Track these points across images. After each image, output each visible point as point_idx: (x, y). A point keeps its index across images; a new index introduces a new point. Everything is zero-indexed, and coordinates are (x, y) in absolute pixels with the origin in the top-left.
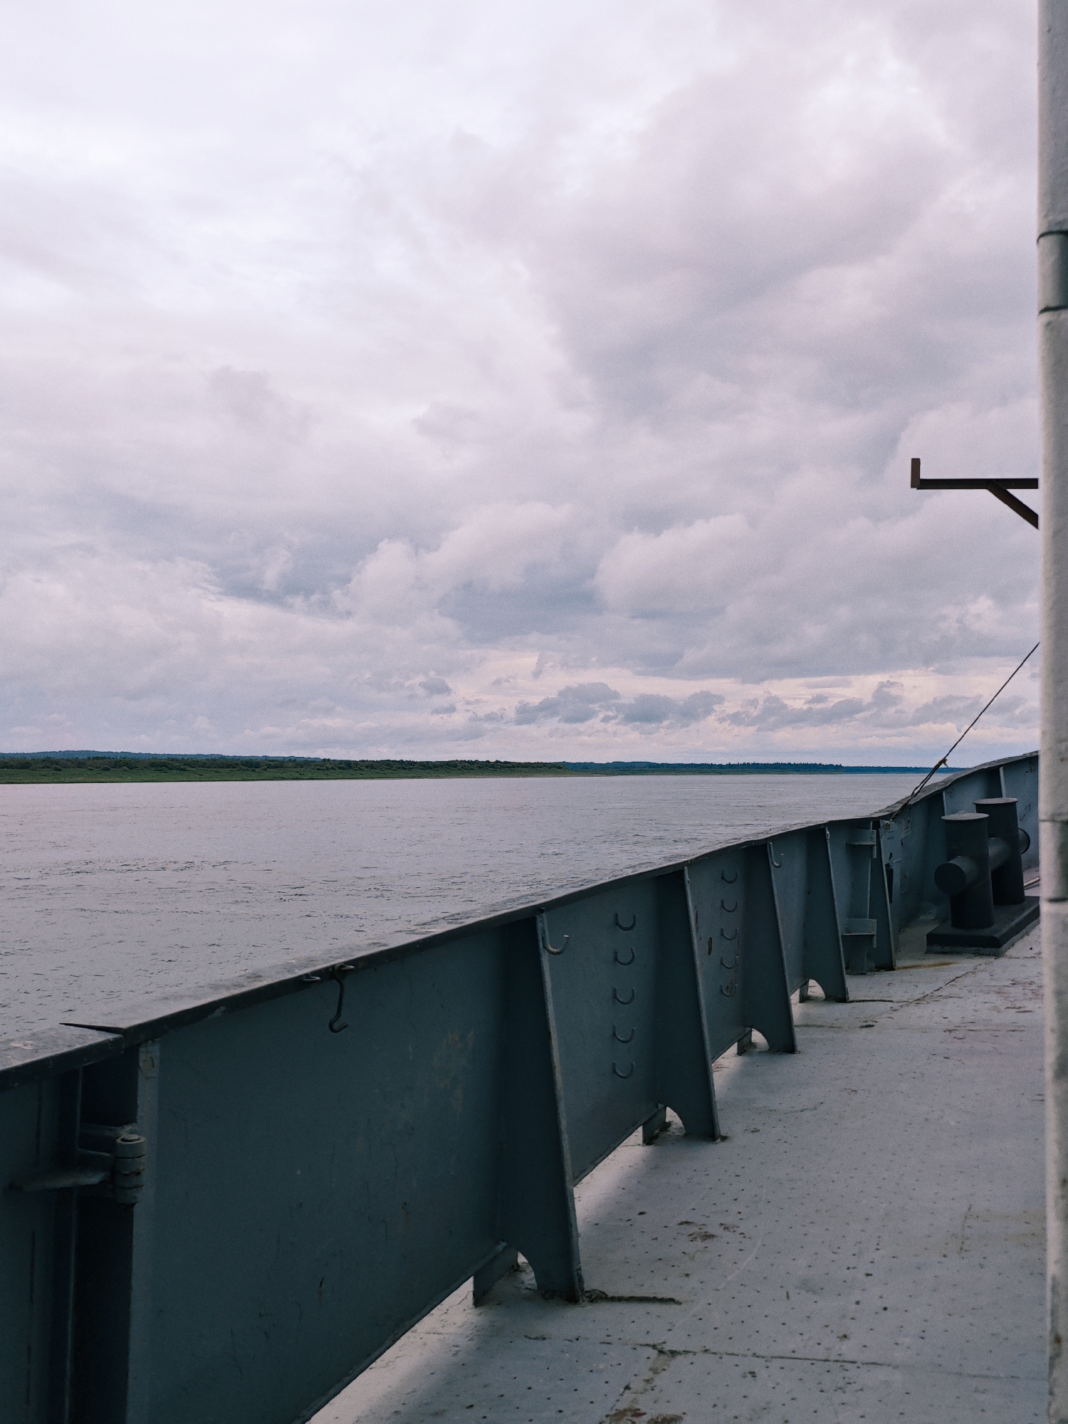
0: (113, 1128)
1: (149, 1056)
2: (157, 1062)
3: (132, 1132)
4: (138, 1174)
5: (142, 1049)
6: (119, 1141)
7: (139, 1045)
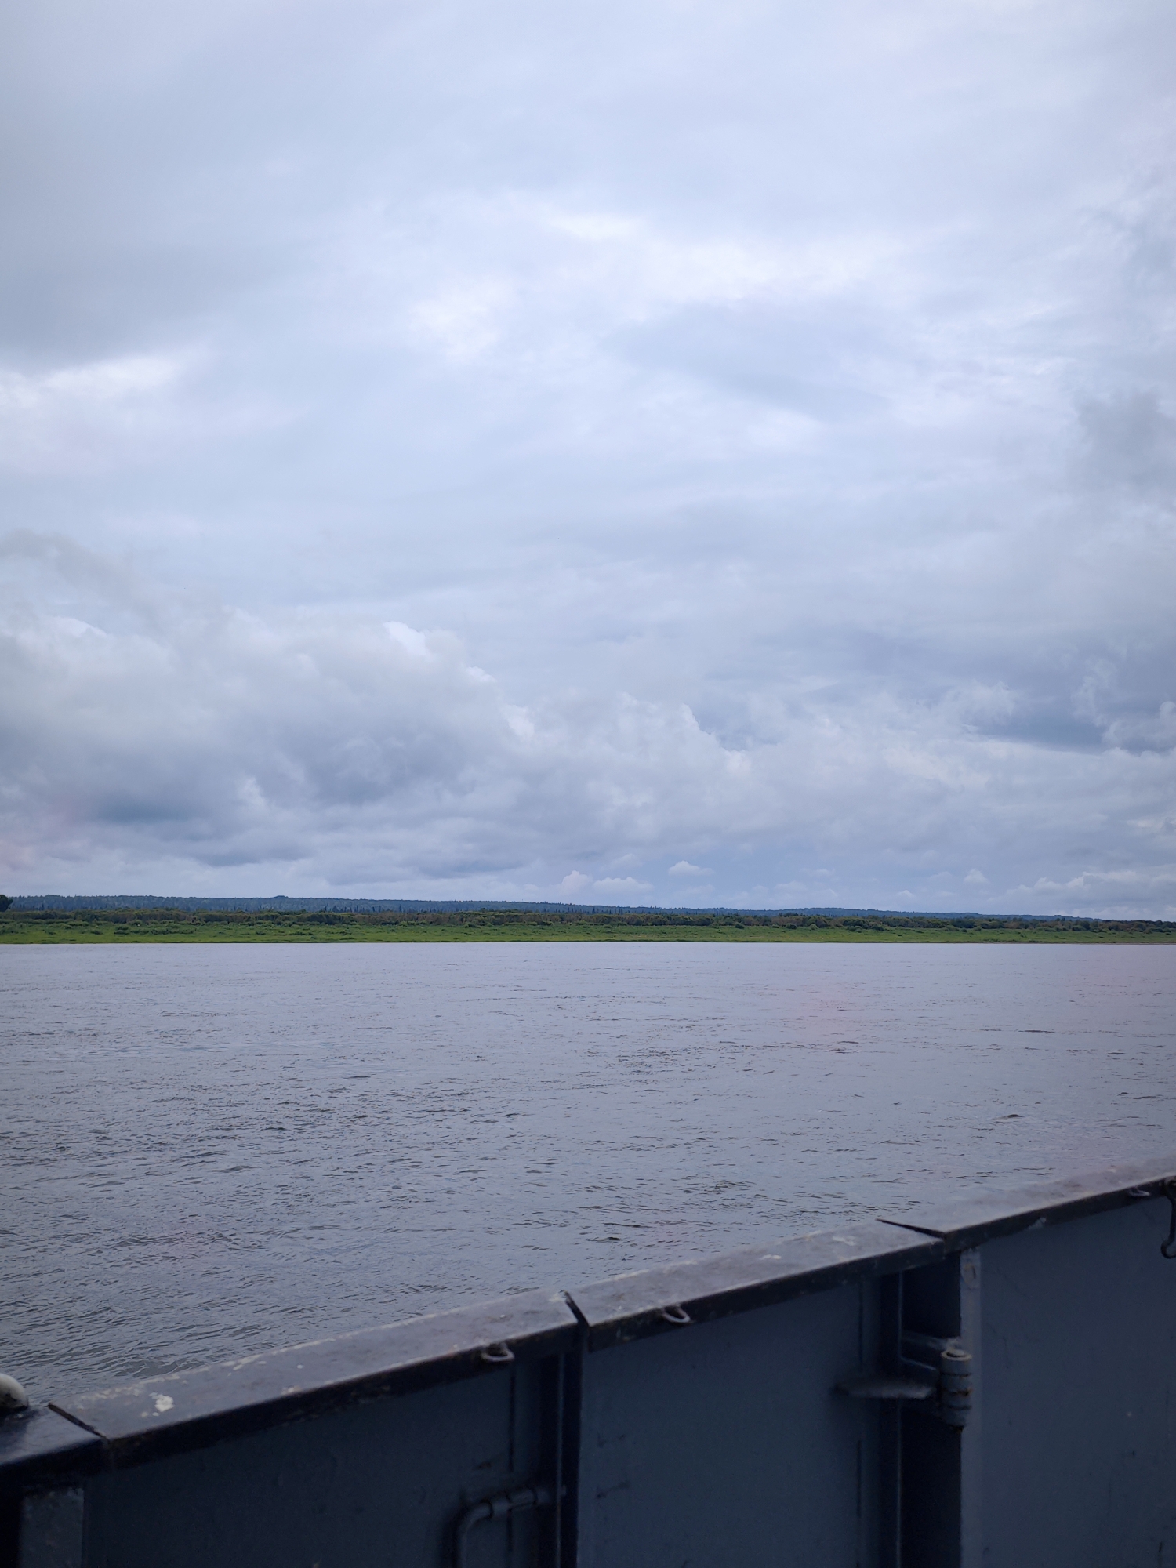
0: (935, 1338)
1: (971, 1264)
2: (978, 1273)
3: (956, 1347)
4: (966, 1394)
5: (963, 1257)
6: (944, 1355)
7: (960, 1252)
